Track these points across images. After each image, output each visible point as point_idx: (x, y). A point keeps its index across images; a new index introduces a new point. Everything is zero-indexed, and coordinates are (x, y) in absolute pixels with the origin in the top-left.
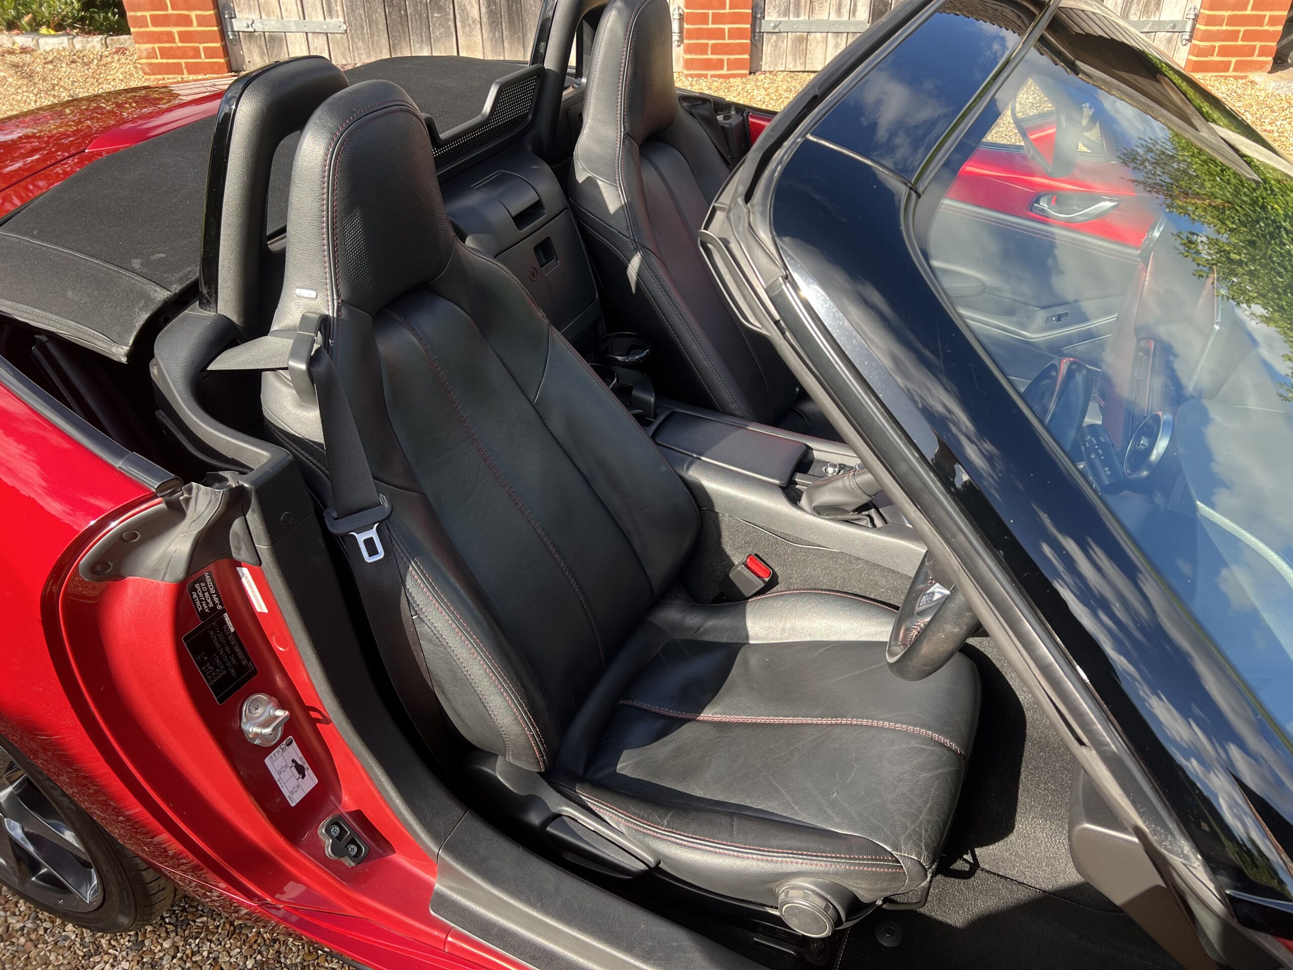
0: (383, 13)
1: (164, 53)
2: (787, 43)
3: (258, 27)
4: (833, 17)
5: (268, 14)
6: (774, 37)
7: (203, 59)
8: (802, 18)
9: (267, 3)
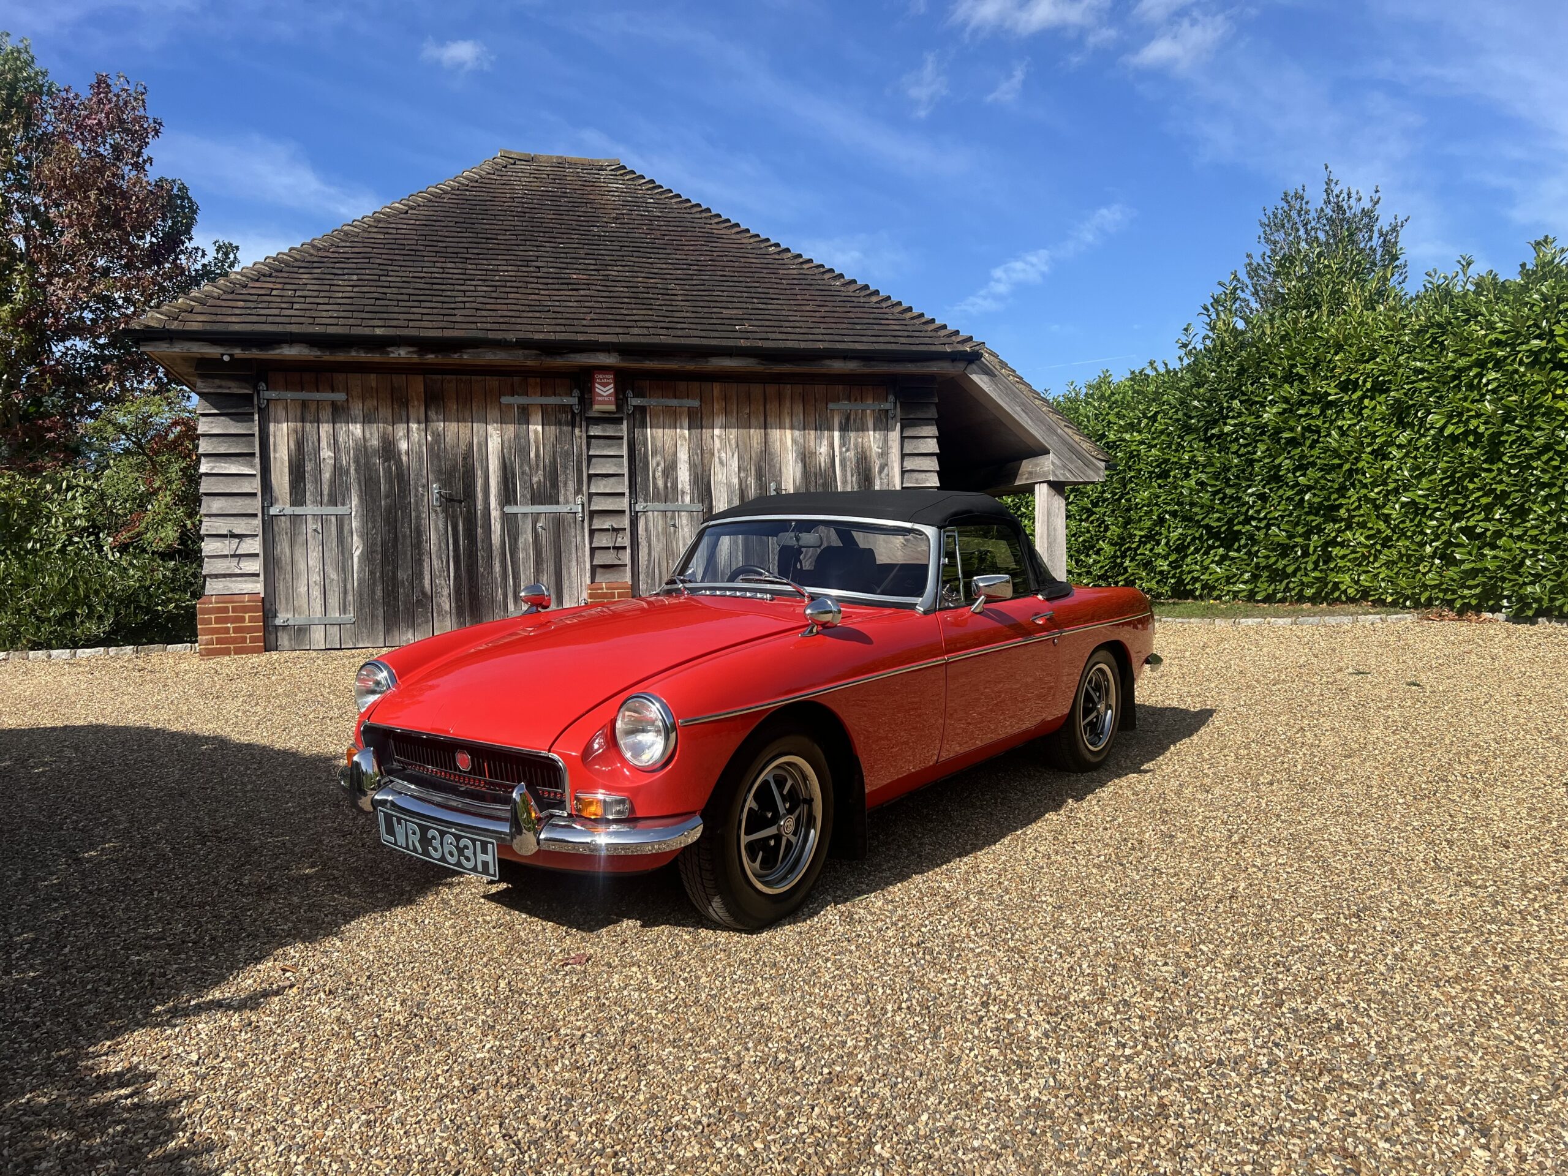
0: (382, 611)
1: (219, 641)
3: (291, 622)
5: (299, 614)
7: (248, 643)
9: (300, 607)
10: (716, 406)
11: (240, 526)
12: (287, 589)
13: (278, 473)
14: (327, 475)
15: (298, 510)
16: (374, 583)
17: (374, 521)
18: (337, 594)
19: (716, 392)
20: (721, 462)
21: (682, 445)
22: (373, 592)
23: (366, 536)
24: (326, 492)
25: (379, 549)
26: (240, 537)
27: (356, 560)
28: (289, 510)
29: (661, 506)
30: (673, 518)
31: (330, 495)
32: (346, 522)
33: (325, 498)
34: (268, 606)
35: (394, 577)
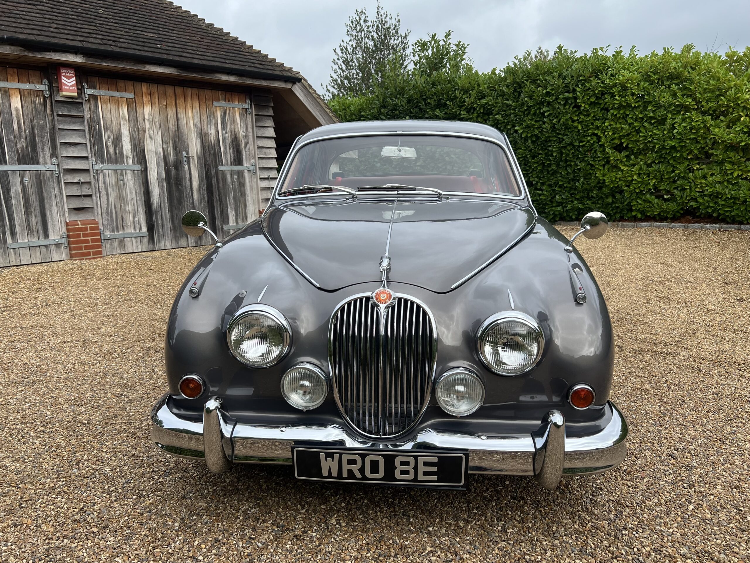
2: (116, 242)
4: (133, 231)
6: (110, 241)
8: (120, 233)
10: (145, 99)
19: (144, 89)
20: (151, 137)
21: (124, 124)
29: (114, 167)
30: (122, 175)
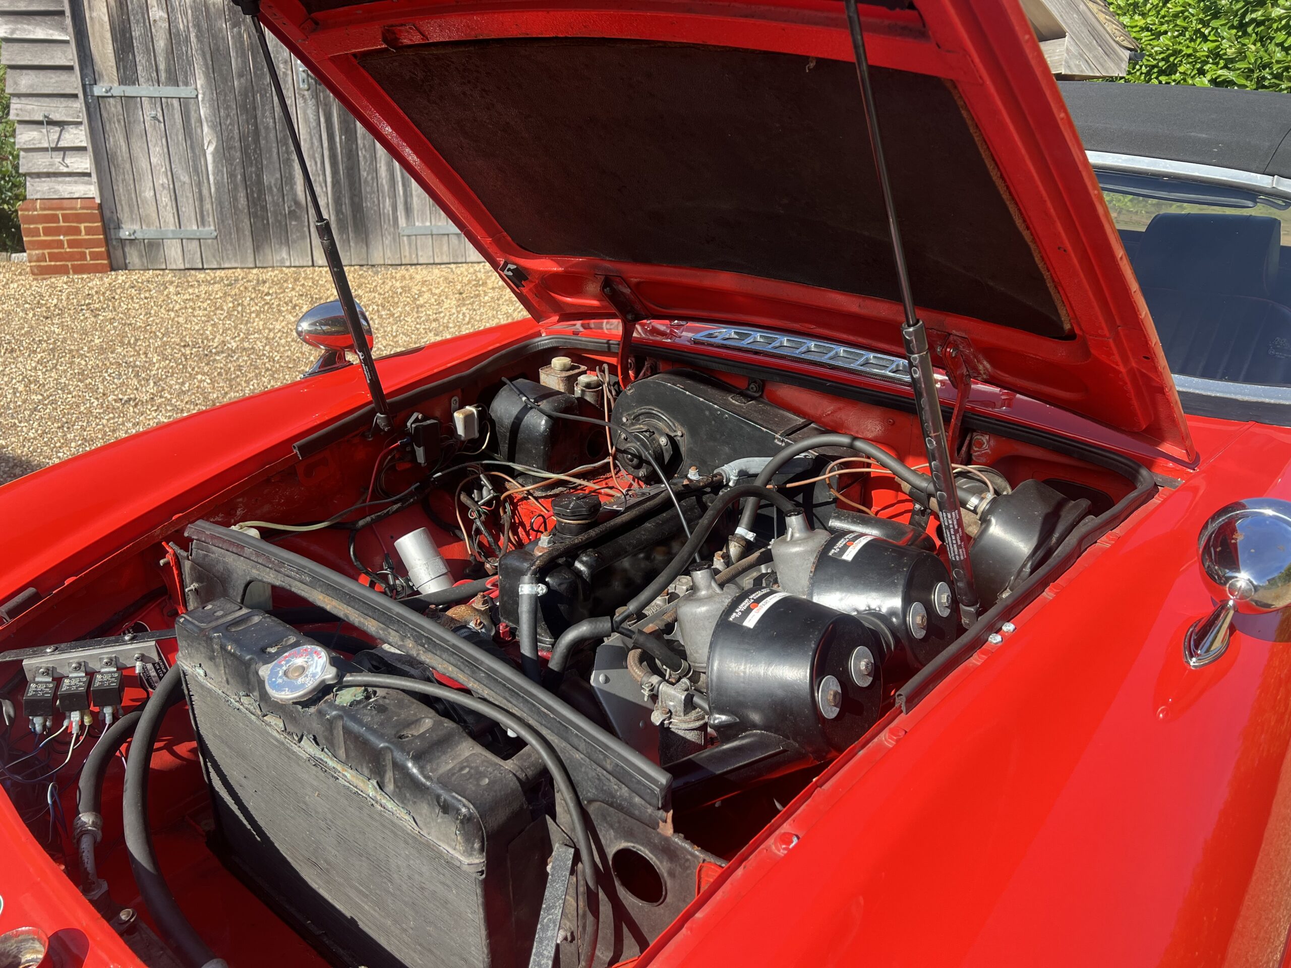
0: (248, 223)
1: (53, 257)
3: (139, 235)
5: (148, 225)
7: (89, 260)
9: (147, 216)
11: (59, 111)
12: (130, 194)
13: (98, 39)
14: (161, 44)
15: (130, 90)
16: (235, 188)
17: (228, 108)
18: (191, 201)
22: (236, 199)
23: (219, 127)
24: (162, 67)
25: (237, 144)
26: (61, 124)
27: (210, 158)
28: (118, 90)
31: (168, 71)
32: (193, 108)
33: (163, 76)
34: (107, 213)
35: (260, 181)
